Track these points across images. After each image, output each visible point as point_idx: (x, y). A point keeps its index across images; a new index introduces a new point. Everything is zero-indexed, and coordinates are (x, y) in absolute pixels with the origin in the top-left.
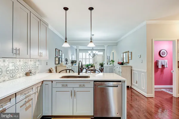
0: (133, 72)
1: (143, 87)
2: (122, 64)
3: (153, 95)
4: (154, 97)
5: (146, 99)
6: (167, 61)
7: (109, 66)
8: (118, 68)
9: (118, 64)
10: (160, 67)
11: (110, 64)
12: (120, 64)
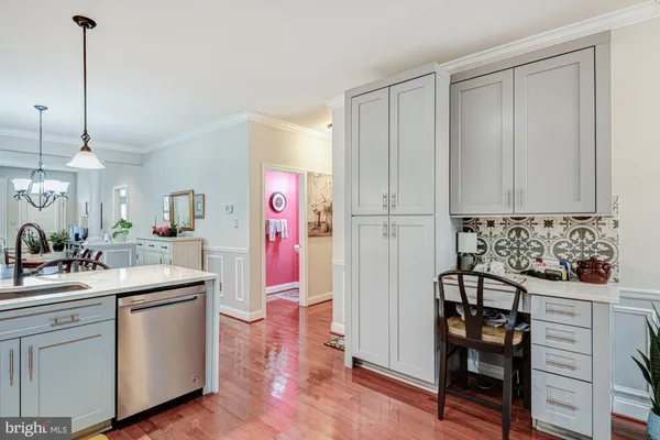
0: (207, 257)
1: (240, 296)
2: (172, 233)
3: (262, 313)
4: (265, 316)
5: (247, 329)
6: (284, 221)
7: (109, 243)
8: (159, 249)
9: (155, 232)
10: (272, 238)
11: (115, 235)
12: (163, 235)
